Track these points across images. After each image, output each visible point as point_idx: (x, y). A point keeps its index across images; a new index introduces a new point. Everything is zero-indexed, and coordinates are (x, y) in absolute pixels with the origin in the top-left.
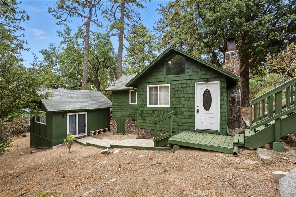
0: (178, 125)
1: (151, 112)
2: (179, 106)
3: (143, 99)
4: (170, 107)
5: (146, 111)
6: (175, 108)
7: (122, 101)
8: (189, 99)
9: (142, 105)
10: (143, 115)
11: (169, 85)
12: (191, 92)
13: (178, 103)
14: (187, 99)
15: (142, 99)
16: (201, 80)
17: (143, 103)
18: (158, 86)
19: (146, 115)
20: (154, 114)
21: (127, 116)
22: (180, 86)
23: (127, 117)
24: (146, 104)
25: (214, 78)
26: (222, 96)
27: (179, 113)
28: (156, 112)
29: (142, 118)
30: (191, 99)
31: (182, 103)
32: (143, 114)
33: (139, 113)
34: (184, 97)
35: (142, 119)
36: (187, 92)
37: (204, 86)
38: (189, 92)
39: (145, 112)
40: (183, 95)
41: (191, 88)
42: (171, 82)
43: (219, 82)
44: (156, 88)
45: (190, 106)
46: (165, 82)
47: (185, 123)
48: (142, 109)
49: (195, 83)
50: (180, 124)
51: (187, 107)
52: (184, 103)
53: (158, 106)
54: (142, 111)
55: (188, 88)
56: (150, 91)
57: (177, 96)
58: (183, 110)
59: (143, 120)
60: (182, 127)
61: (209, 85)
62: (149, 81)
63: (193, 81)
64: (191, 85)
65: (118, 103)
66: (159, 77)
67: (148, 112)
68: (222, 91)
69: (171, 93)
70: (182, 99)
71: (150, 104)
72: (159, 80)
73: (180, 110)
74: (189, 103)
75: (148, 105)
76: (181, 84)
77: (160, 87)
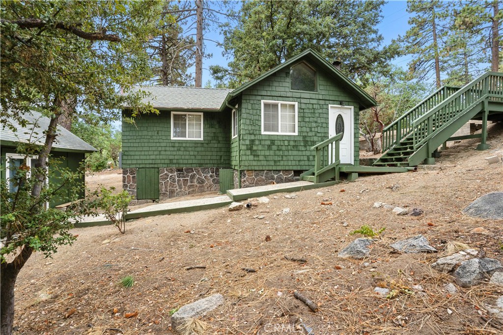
0: (308, 160)
1: (268, 143)
2: (310, 134)
3: (254, 121)
4: (298, 136)
5: (260, 140)
6: (304, 137)
7: (150, 134)
8: (322, 125)
9: (251, 132)
10: (255, 148)
11: (296, 104)
12: (325, 116)
13: (308, 130)
14: (320, 125)
15: (252, 122)
16: (335, 102)
17: (253, 128)
18: (280, 103)
19: (260, 147)
20: (274, 146)
21: (165, 164)
22: (311, 106)
23: (166, 166)
24: (260, 130)
25: (348, 102)
26: (356, 123)
27: (309, 143)
28: (276, 143)
29: (251, 153)
30: (324, 125)
31: (313, 129)
32: (254, 146)
33: (247, 145)
34: (316, 122)
35: (251, 155)
36: (319, 115)
37: (337, 110)
38: (322, 115)
39: (257, 142)
40: (315, 119)
41: (324, 111)
42: (299, 100)
43: (353, 107)
44: (276, 106)
45: (323, 135)
46: (291, 99)
48: (253, 137)
49: (330, 105)
50: (311, 158)
51: (320, 135)
52: (316, 130)
53: (279, 133)
54: (252, 141)
55: (320, 111)
56: (265, 110)
57: (307, 120)
58: (315, 139)
59: (254, 155)
60: (313, 163)
61: (342, 110)
62: (264, 93)
63: (327, 102)
64: (325, 107)
65: (140, 137)
66: (282, 89)
67: (263, 143)
68: (356, 117)
69: (298, 115)
70: (314, 125)
71: (266, 130)
72: (283, 94)
73: (312, 140)
74: (322, 130)
75: (263, 133)
76: (313, 104)
77: (281, 104)
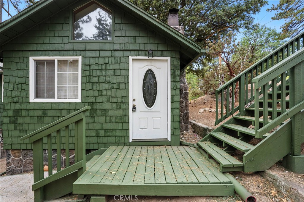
0: (98, 136)
1: (39, 113)
2: (100, 100)
3: (20, 86)
4: (82, 102)
5: (28, 110)
6: (91, 104)
8: (119, 86)
9: (16, 99)
10: (20, 120)
11: (80, 58)
12: (123, 73)
13: (97, 94)
14: (115, 86)
15: (16, 86)
16: (140, 52)
17: (18, 94)
18: (56, 59)
20: (47, 118)
22: (101, 61)
24: (28, 97)
25: (162, 51)
26: (174, 81)
27: (99, 112)
28: (50, 113)
29: (16, 127)
30: (122, 86)
31: (104, 93)
32: (19, 118)
33: (10, 117)
34: (109, 83)
35: (15, 129)
36: (114, 72)
37: (145, 63)
38: (118, 72)
39: (23, 113)
40: (108, 79)
41: (122, 66)
42: (83, 53)
43: (169, 58)
44: (52, 63)
45: (120, 100)
46: (71, 53)
47: (111, 131)
48: (17, 106)
49: (131, 58)
50: (102, 133)
51: (115, 100)
52: (109, 93)
53: (56, 100)
54: (17, 112)
55: (116, 66)
56: (37, 69)
57: (95, 79)
58: (108, 106)
59: (20, 130)
60: (105, 140)
61: (153, 63)
62: (35, 47)
63: (127, 53)
64: (123, 60)
66: (59, 40)
67: (31, 113)
68: (174, 72)
69: (82, 73)
70: (106, 86)
71: (37, 96)
72: (59, 47)
73: (102, 107)
74: (119, 94)
75: (32, 99)
76: (104, 57)
77: (59, 61)
